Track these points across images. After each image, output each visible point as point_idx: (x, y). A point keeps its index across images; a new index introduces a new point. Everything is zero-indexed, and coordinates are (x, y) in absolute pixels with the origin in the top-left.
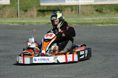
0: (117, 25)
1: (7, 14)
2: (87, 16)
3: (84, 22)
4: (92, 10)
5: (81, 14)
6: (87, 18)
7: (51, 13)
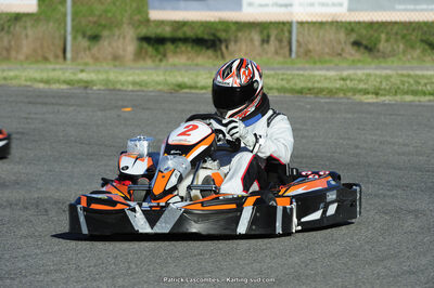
0: (430, 101)
1: (26, 47)
2: (318, 65)
3: (310, 85)
4: (340, 43)
5: (298, 56)
6: (320, 69)
7: (189, 49)
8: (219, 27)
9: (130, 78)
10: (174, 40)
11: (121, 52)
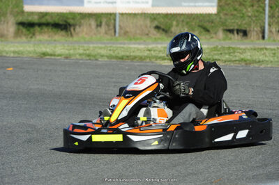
2: (133, 41)
3: (128, 54)
4: (146, 27)
5: (120, 35)
6: (135, 44)
7: (50, 30)
8: (69, 16)
9: (12, 49)
10: (40, 25)
11: (6, 32)
